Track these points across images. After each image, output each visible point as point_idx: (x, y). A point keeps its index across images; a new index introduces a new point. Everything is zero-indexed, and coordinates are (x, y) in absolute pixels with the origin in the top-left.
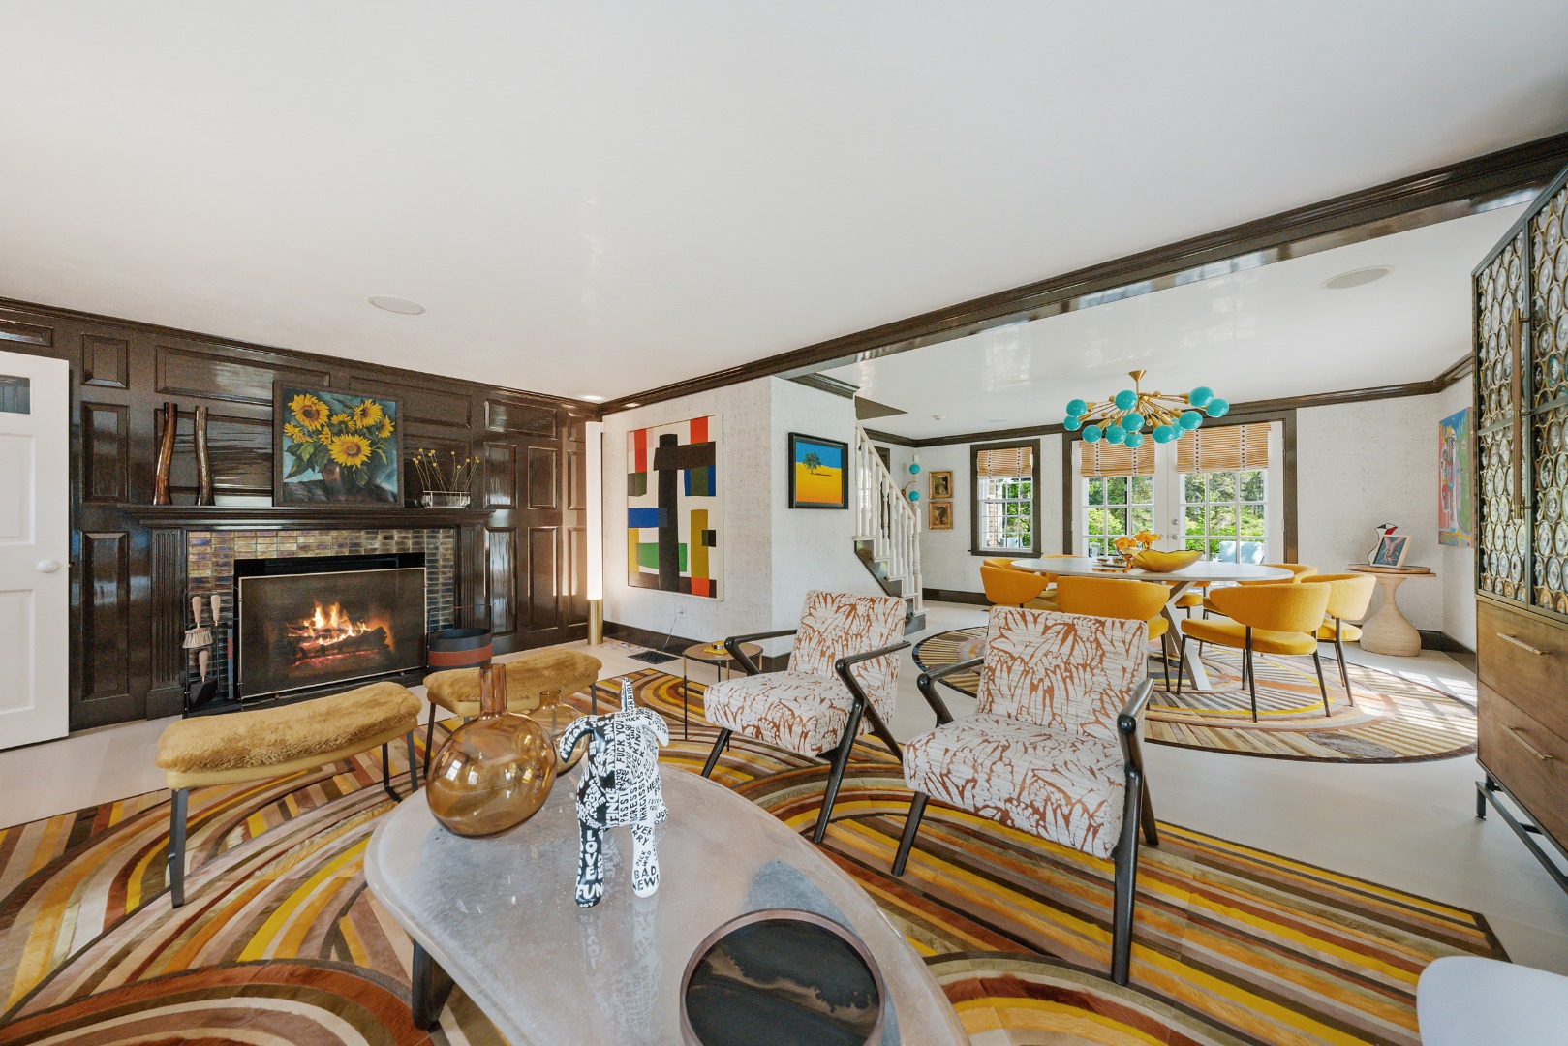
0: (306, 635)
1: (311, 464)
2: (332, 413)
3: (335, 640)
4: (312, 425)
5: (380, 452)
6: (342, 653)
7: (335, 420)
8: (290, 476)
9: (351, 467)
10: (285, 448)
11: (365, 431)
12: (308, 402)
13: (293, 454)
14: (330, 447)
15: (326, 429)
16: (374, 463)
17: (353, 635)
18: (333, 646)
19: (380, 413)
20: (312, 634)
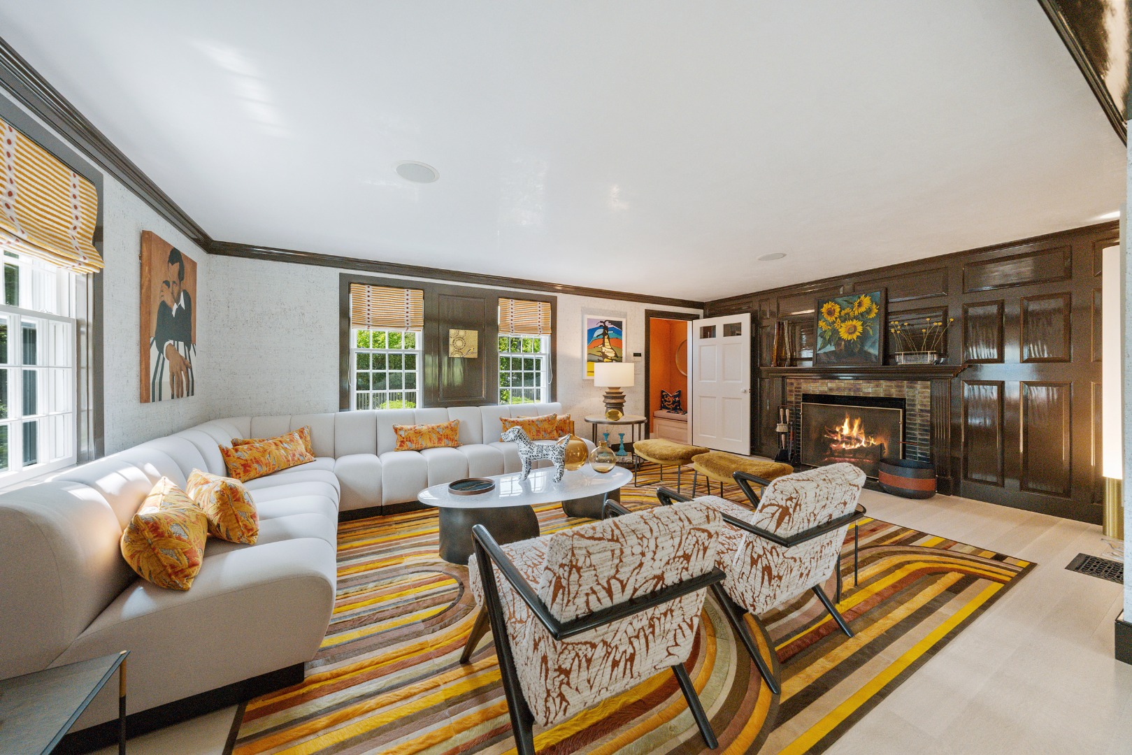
0: (835, 438)
1: (829, 342)
2: (841, 309)
3: (853, 447)
4: (831, 319)
5: (868, 328)
6: (855, 458)
7: (843, 313)
8: (820, 350)
9: (851, 340)
10: (819, 334)
11: (860, 316)
12: (830, 306)
13: (822, 337)
14: (840, 330)
15: (838, 320)
16: (864, 337)
17: (865, 446)
18: (851, 451)
19: (869, 302)
20: (840, 439)
